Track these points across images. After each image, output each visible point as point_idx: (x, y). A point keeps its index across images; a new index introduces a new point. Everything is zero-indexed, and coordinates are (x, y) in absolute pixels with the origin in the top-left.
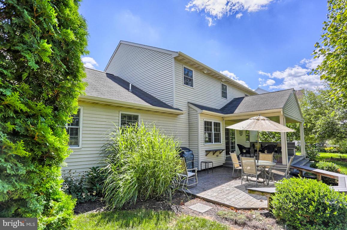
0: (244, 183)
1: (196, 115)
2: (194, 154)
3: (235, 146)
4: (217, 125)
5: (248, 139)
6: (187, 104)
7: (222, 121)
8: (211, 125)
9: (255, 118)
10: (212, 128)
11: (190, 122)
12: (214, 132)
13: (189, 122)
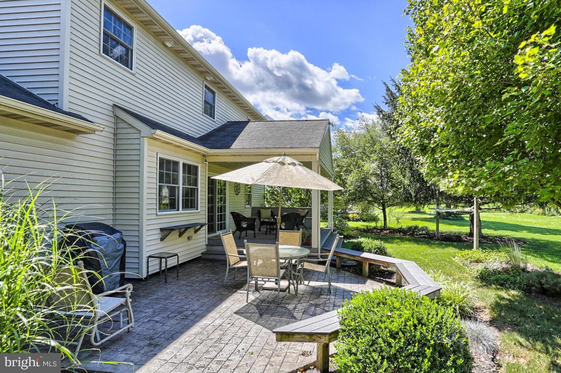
0: (252, 297)
1: (137, 141)
2: (125, 238)
3: (225, 215)
4: (191, 170)
5: (249, 201)
6: (110, 108)
7: (203, 163)
8: (176, 170)
9: (276, 159)
10: (178, 176)
11: (118, 158)
12: (183, 184)
13: (115, 155)
